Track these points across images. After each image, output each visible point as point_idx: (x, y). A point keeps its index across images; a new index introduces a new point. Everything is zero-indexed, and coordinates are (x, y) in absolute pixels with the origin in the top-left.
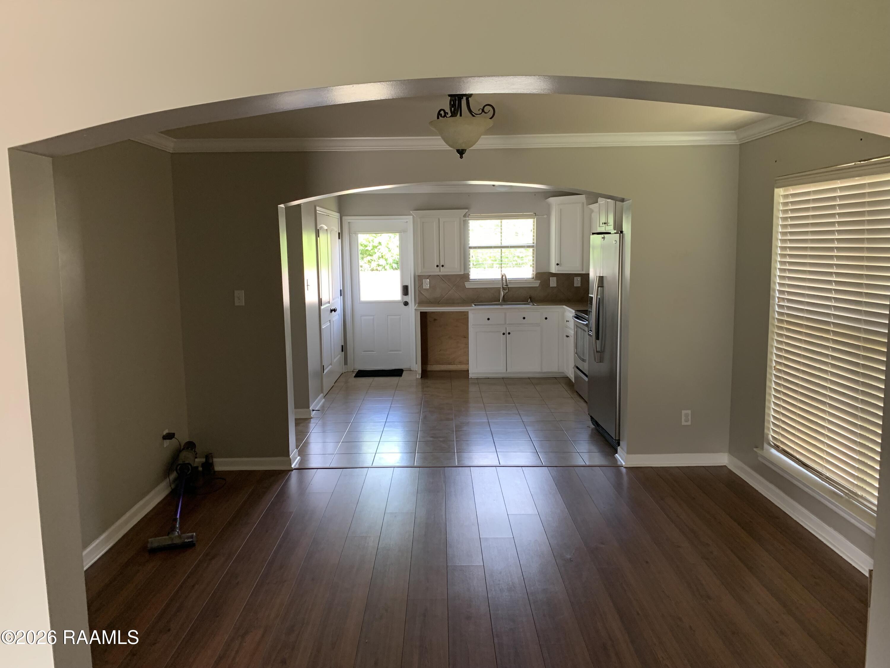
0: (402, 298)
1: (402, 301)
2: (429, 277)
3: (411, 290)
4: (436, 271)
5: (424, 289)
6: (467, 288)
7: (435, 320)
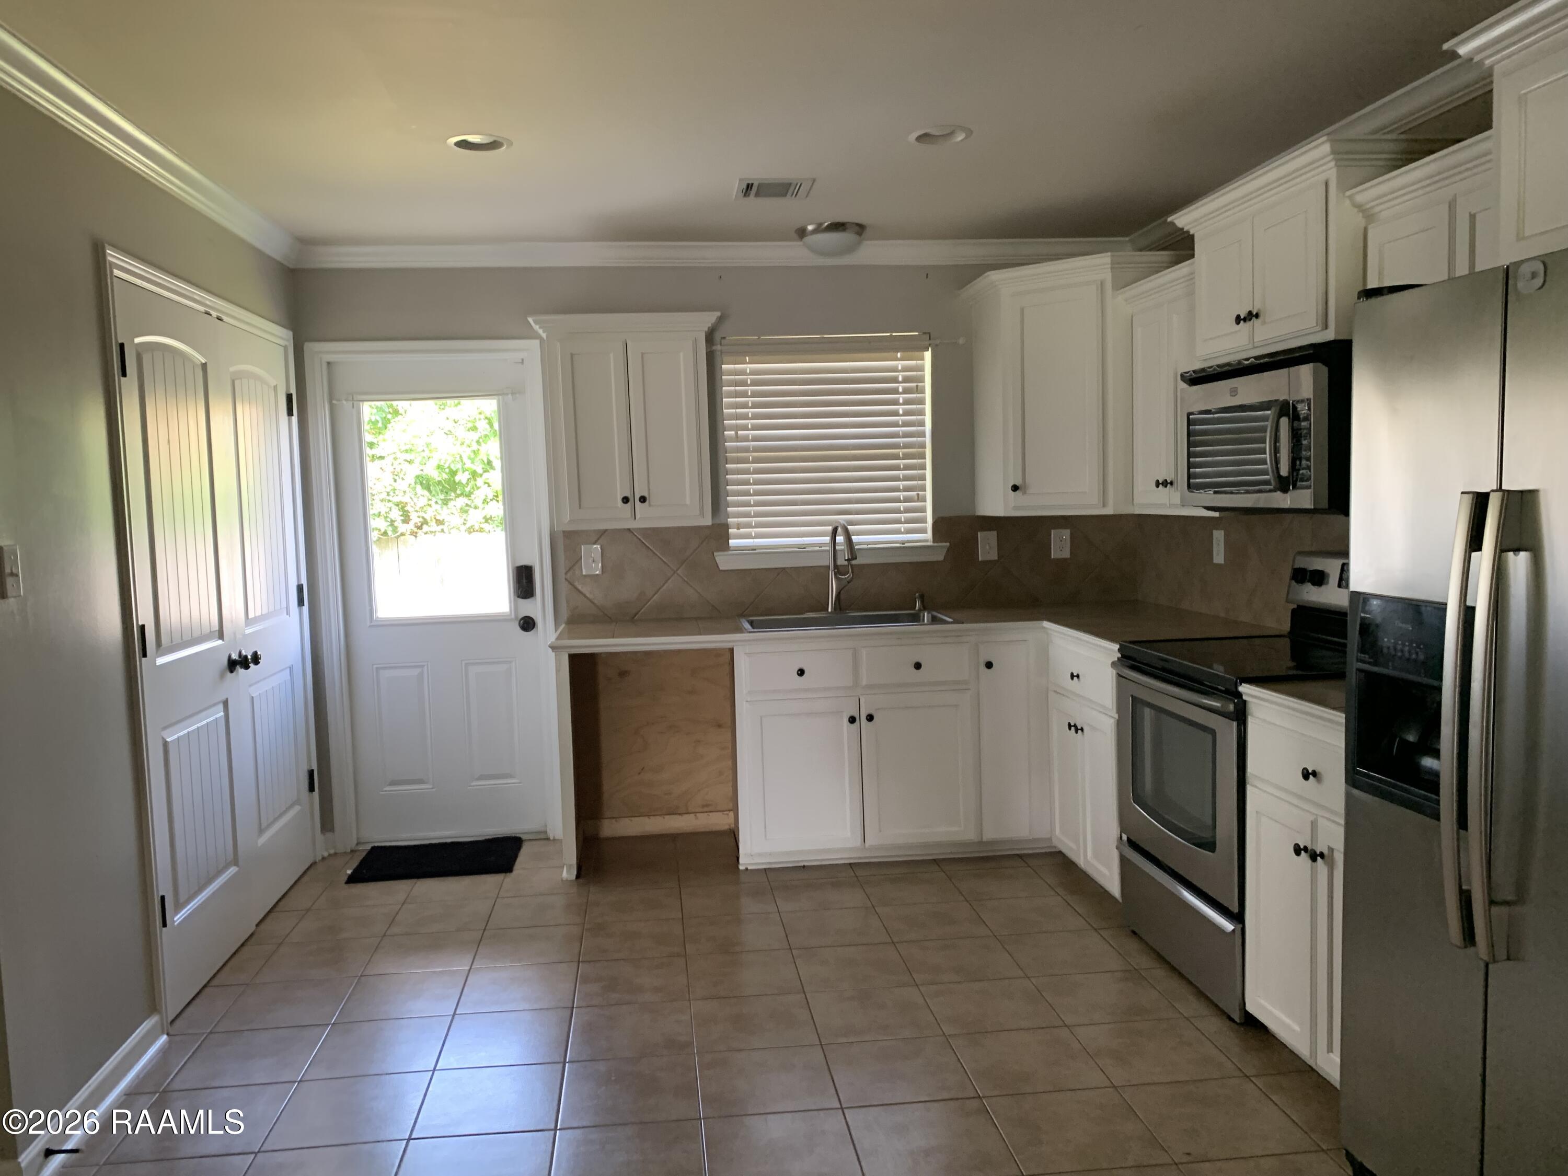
0: (516, 608)
1: (513, 616)
2: (601, 535)
3: (543, 580)
4: (621, 517)
5: (586, 576)
6: (721, 568)
7: (623, 674)
